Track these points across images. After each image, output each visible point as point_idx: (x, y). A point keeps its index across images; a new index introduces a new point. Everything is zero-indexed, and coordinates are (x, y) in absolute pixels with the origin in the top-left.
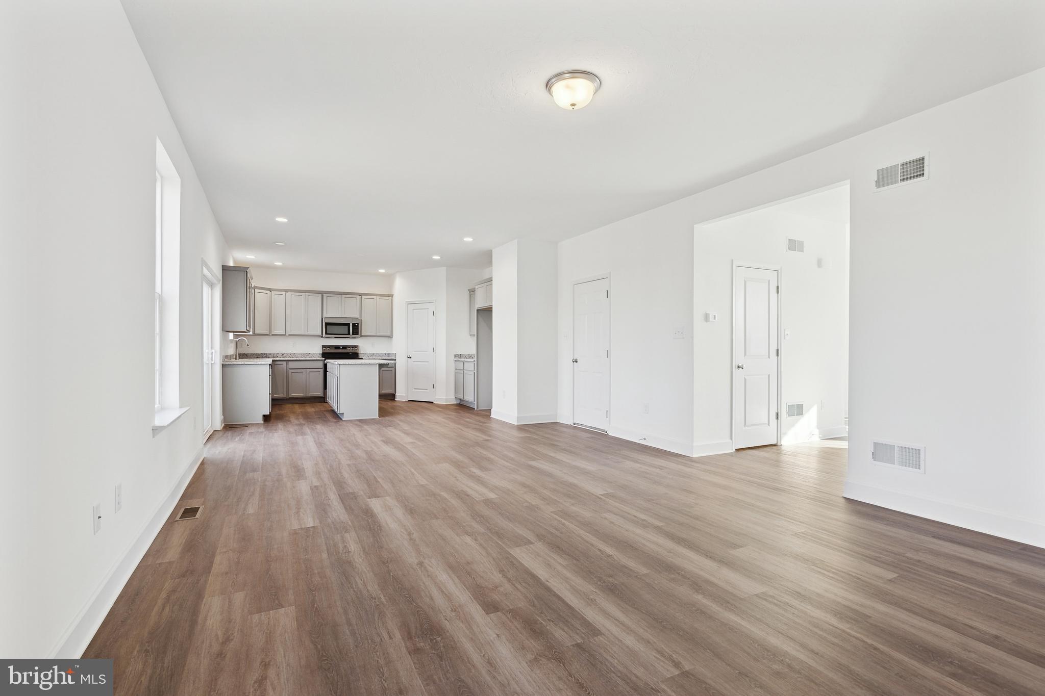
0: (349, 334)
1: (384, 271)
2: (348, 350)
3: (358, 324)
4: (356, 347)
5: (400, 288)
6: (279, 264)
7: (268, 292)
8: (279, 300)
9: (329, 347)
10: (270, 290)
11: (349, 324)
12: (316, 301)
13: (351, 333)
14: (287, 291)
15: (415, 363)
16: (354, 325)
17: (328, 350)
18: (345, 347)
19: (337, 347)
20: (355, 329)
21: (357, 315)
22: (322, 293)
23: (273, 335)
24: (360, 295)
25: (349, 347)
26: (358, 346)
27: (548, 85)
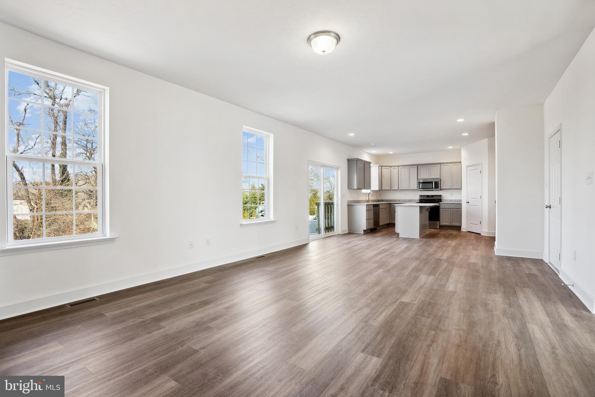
0: (433, 188)
1: (452, 147)
2: (435, 198)
3: (438, 182)
4: (440, 196)
5: (465, 157)
6: (391, 153)
7: (390, 168)
8: (395, 171)
9: (423, 196)
10: (391, 167)
11: (433, 182)
12: (414, 170)
13: (434, 188)
14: (399, 166)
15: (471, 206)
16: (435, 182)
17: (423, 198)
18: (432, 196)
19: (428, 196)
20: (437, 185)
21: (438, 176)
22: (418, 166)
23: (392, 190)
24: (440, 164)
25: (435, 196)
26: (441, 195)
27: (309, 39)
